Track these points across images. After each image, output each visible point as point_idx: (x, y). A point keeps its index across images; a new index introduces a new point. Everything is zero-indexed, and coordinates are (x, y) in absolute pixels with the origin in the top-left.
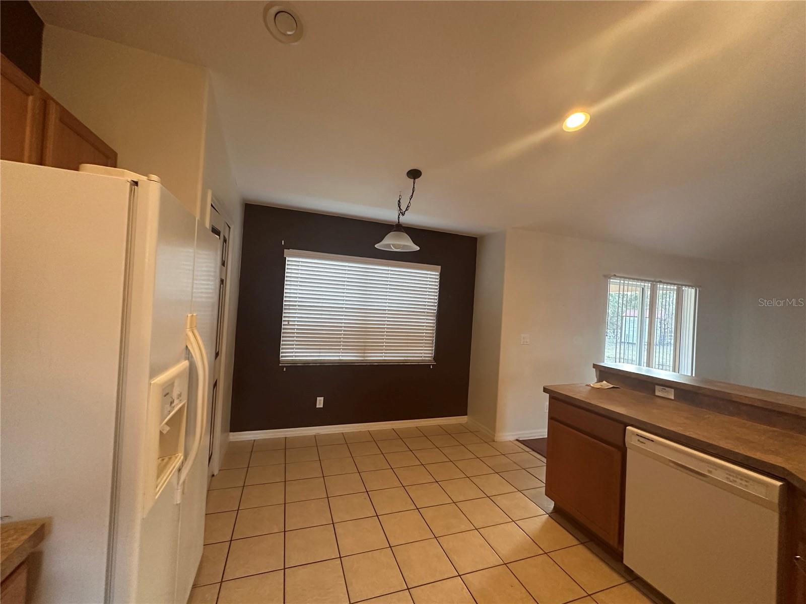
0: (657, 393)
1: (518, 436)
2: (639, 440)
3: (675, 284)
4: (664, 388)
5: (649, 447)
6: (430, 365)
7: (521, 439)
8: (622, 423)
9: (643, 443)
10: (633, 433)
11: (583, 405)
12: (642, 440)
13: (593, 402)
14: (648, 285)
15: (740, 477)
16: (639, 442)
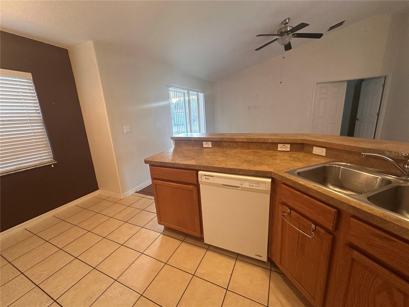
0: (204, 146)
1: (136, 190)
2: (206, 178)
3: (196, 91)
4: (207, 142)
5: (211, 180)
6: (51, 164)
7: (138, 191)
8: (195, 170)
9: (208, 179)
10: (202, 175)
11: (171, 166)
12: (207, 177)
13: (177, 162)
14: (186, 92)
15: (254, 183)
16: (206, 179)
